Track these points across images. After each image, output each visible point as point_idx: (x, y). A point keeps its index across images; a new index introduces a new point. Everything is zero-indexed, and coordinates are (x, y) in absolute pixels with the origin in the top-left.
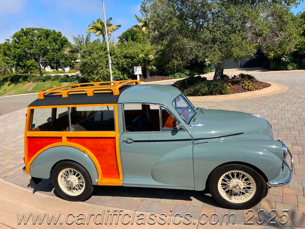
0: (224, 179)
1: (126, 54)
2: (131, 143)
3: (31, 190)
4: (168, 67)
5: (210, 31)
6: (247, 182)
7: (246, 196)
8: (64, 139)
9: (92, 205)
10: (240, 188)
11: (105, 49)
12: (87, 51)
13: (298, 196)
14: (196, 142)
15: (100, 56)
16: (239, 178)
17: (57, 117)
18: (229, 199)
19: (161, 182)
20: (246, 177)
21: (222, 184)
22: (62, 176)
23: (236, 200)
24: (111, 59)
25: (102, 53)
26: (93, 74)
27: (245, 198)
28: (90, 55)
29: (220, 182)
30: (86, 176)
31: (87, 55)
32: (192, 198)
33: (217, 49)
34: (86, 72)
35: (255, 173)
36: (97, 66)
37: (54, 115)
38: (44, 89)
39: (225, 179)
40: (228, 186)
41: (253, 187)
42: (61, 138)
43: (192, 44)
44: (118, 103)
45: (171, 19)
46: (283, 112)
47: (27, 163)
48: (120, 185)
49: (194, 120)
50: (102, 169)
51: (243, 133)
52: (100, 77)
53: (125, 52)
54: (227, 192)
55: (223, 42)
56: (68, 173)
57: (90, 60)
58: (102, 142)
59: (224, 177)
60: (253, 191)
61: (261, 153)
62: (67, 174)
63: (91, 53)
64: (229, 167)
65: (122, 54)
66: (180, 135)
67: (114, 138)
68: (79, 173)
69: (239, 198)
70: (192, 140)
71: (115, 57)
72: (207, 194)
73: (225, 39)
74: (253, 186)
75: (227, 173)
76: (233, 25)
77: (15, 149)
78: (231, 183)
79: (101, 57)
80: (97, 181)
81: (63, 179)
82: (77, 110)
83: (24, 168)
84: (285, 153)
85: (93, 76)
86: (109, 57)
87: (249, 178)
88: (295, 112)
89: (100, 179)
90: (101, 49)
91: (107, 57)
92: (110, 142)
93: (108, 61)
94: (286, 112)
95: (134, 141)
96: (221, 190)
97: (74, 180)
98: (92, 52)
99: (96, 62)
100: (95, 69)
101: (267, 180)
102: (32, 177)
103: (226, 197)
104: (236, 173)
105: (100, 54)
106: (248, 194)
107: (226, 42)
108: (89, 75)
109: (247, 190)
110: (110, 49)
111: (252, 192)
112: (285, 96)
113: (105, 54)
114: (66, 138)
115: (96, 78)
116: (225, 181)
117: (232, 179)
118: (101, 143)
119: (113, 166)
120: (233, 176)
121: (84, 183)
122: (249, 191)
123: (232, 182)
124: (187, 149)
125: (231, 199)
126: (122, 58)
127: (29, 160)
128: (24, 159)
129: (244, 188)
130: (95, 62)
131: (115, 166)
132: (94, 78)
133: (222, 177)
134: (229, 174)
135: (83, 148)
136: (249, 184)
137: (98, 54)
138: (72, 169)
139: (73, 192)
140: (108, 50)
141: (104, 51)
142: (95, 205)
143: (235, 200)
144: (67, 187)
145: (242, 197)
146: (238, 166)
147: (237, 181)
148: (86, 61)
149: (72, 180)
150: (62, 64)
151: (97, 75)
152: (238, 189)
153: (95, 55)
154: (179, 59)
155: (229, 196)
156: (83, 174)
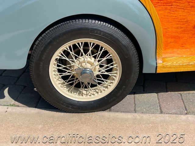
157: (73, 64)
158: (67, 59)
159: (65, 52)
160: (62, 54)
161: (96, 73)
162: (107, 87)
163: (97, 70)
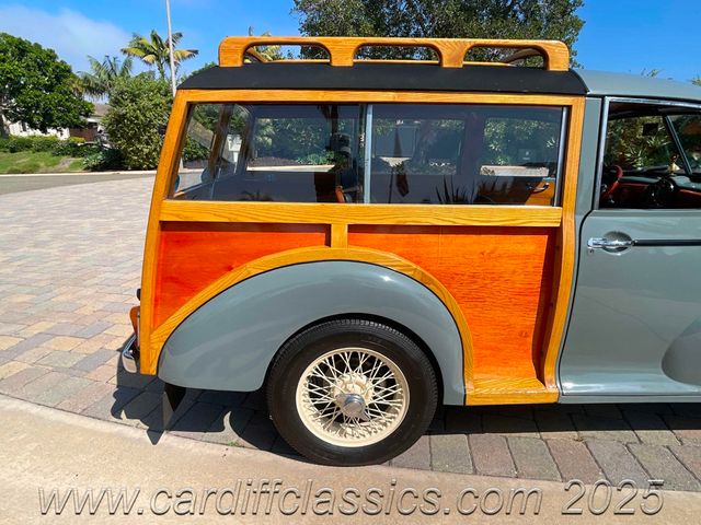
4: (295, 142)
15: (156, 105)
26: (140, 142)
34: (122, 136)
36: (149, 124)
38: (15, 167)
52: (155, 150)
85: (140, 146)
100: (144, 130)
108: (130, 143)
115: (146, 151)
130: (145, 116)
132: (142, 150)
150: (59, 118)
151: (148, 144)
157: (332, 385)
158: (324, 377)
159: (321, 365)
160: (317, 370)
161: (369, 401)
162: (385, 425)
163: (371, 396)
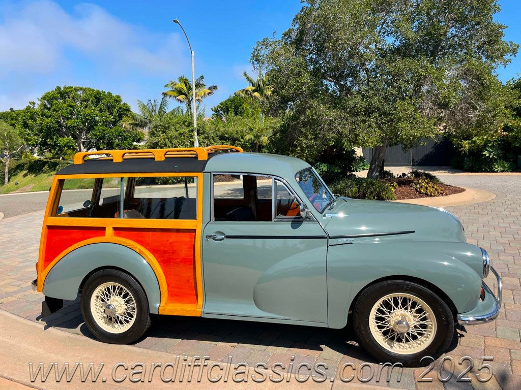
0: (381, 308)
1: (223, 134)
2: (222, 239)
3: (41, 325)
5: (363, 96)
6: (420, 315)
7: (419, 342)
8: (109, 231)
9: (145, 350)
10: (408, 326)
11: (191, 123)
12: (160, 125)
13: (512, 350)
14: (332, 241)
15: (180, 134)
16: (406, 309)
17: (101, 203)
18: (389, 346)
19: (270, 312)
20: (418, 305)
21: (377, 318)
22: (98, 297)
23: (401, 350)
24: (199, 140)
25: (184, 129)
27: (417, 346)
28: (164, 132)
29: (373, 313)
30: (140, 297)
31: (160, 131)
32: (323, 346)
33: (374, 125)
35: (435, 299)
37: (96, 198)
39: (383, 309)
40: (388, 322)
41: (432, 325)
42: (104, 229)
43: (334, 114)
44: (205, 171)
45: (299, 74)
46: (485, 228)
47: (42, 272)
48: (198, 315)
49: (332, 208)
50: (168, 285)
51: (414, 232)
53: (222, 129)
54: (385, 333)
55: (384, 114)
56: (109, 292)
57: (164, 139)
58: (173, 237)
59: (381, 305)
60: (431, 332)
61: (446, 263)
62: (107, 293)
63: (166, 128)
64: (389, 285)
65: (218, 132)
66: (306, 229)
67: (195, 231)
68: (128, 291)
69: (407, 345)
70: (326, 238)
71: (205, 138)
72: (349, 342)
73: (387, 108)
74: (431, 323)
75: (385, 298)
76: (401, 88)
77: (21, 265)
78: (392, 317)
79: (182, 136)
80: (158, 305)
81: (99, 302)
82: (135, 197)
83: (35, 282)
84: (487, 266)
86: (196, 137)
87: (424, 307)
88: (507, 229)
89: (162, 304)
90: (184, 122)
91: (192, 137)
92: (186, 238)
93: (193, 142)
94: (492, 229)
95: (228, 237)
96: (375, 330)
97: (118, 304)
98: (169, 127)
99: (172, 144)
101: (455, 312)
102: (47, 298)
103: (383, 342)
104: (401, 298)
105: (181, 131)
106: (423, 339)
107: (389, 114)
109: (421, 331)
110: (198, 124)
111: (429, 335)
112: (489, 207)
113: (190, 131)
114: (111, 229)
116: (383, 313)
117: (394, 309)
118: (171, 240)
119: (188, 281)
120: (396, 303)
121: (136, 311)
122: (424, 332)
123: (393, 315)
124: (316, 254)
125: (392, 347)
126: (216, 139)
127: (45, 266)
128: (37, 265)
129: (415, 327)
131: (192, 281)
133: (377, 305)
134: (389, 299)
135: (139, 247)
136: (425, 319)
137: (177, 131)
138: (117, 285)
139: (113, 327)
140: (195, 126)
141: (188, 126)
142: (150, 352)
143: (398, 349)
144: (104, 317)
145: (413, 343)
146: (405, 284)
147: (404, 313)
148: (157, 141)
149: (115, 304)
152: (404, 327)
153: (172, 133)
154: (310, 136)
155: (389, 342)
156: (136, 293)
